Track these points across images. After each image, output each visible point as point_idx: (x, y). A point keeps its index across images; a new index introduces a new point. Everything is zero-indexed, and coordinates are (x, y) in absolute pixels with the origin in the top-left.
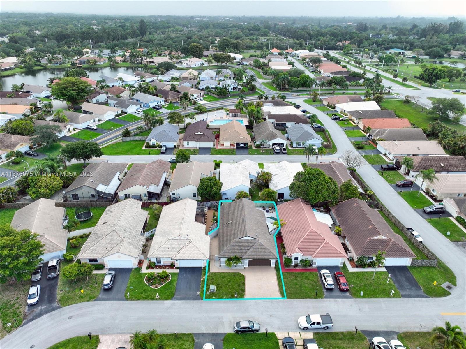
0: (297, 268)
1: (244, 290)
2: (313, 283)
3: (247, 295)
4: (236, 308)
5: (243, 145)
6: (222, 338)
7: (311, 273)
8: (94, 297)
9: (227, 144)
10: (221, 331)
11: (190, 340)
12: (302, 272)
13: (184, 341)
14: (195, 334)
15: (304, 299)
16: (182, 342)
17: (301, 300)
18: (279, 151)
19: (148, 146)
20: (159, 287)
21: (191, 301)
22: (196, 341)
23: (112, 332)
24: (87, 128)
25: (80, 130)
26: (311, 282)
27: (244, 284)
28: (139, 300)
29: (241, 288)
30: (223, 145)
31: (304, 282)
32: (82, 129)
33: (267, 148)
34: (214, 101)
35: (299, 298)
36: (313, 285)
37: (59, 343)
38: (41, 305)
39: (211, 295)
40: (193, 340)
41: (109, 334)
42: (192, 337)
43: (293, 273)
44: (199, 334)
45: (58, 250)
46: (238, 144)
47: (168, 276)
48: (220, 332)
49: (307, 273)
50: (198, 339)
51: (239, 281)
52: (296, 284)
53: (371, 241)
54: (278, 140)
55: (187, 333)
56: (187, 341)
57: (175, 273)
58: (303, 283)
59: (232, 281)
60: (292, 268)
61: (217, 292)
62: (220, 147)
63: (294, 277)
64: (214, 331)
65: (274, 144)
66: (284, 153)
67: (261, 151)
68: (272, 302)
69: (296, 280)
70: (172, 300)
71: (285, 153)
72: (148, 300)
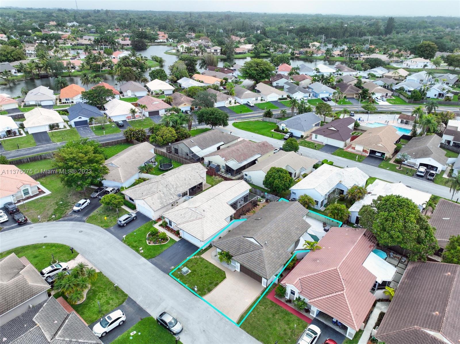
0: (289, 304)
1: (210, 290)
2: (289, 332)
3: (208, 297)
4: (184, 300)
5: (379, 155)
6: (143, 317)
7: (299, 320)
8: (107, 226)
9: (359, 148)
10: (149, 311)
11: (121, 301)
12: (290, 311)
13: (117, 297)
14: (129, 298)
15: (258, 340)
16: (114, 297)
17: (254, 339)
18: (422, 174)
19: (277, 130)
20: (152, 244)
21: (159, 270)
22: (124, 304)
23: (87, 257)
24: (247, 104)
25: (239, 104)
26: (288, 330)
27: (217, 285)
28: (128, 245)
29: (210, 286)
30: (354, 148)
31: (279, 324)
32: (242, 104)
33: (411, 166)
34: (399, 104)
35: (253, 336)
36: (286, 334)
37: (57, 244)
38: (78, 214)
39: (180, 276)
40: (123, 302)
41: (84, 257)
42: (125, 299)
43: (279, 306)
44: (132, 300)
45: (118, 181)
46: (373, 152)
47: (167, 240)
48: (147, 311)
49: (294, 317)
50: (127, 303)
51: (216, 279)
52: (268, 320)
53: (416, 333)
54: (430, 160)
55: (126, 292)
56: (118, 299)
57: (174, 240)
58: (277, 324)
59: (210, 275)
60: (283, 300)
61: (187, 276)
62: (350, 150)
63: (274, 311)
64: (144, 307)
65: (421, 165)
66: (428, 179)
67: (397, 168)
68: (221, 319)
69: (274, 315)
70: (148, 260)
71: (431, 180)
72: (134, 250)
